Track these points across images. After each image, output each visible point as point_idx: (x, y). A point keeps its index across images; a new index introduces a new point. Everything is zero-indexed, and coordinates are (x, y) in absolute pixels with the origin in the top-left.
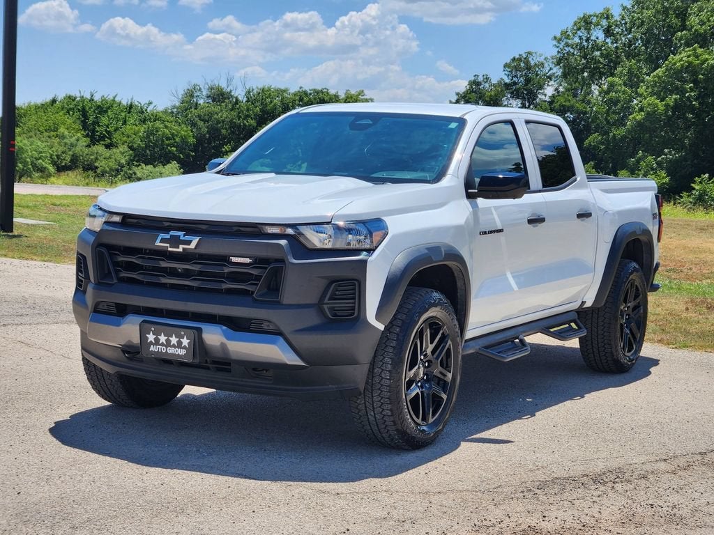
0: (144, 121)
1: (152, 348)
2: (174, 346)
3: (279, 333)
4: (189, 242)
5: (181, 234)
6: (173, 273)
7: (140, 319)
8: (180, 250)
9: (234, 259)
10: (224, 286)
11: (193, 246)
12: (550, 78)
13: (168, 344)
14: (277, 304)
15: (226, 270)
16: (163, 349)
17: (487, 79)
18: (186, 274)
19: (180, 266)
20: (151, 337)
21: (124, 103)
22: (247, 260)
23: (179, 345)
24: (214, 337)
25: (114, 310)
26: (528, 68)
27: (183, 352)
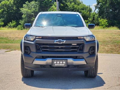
1: (55, 65)
2: (61, 64)
3: (83, 58)
4: (63, 42)
5: (61, 40)
6: (58, 48)
7: (51, 59)
8: (61, 43)
9: (73, 44)
10: (71, 50)
11: (64, 42)
13: (60, 63)
14: (83, 53)
15: (71, 47)
16: (58, 65)
18: (62, 48)
19: (60, 47)
20: (55, 62)
22: (76, 44)
23: (63, 63)
24: (70, 61)
25: (42, 57)
27: (64, 65)
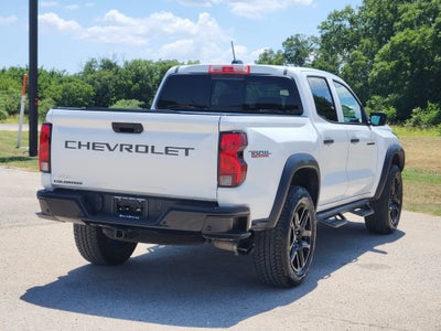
0: (61, 82)
12: (312, 50)
17: (272, 52)
21: (48, 71)
26: (298, 44)
